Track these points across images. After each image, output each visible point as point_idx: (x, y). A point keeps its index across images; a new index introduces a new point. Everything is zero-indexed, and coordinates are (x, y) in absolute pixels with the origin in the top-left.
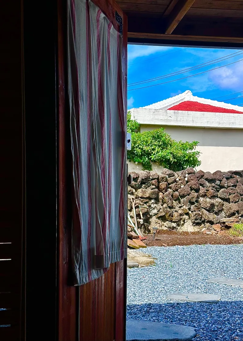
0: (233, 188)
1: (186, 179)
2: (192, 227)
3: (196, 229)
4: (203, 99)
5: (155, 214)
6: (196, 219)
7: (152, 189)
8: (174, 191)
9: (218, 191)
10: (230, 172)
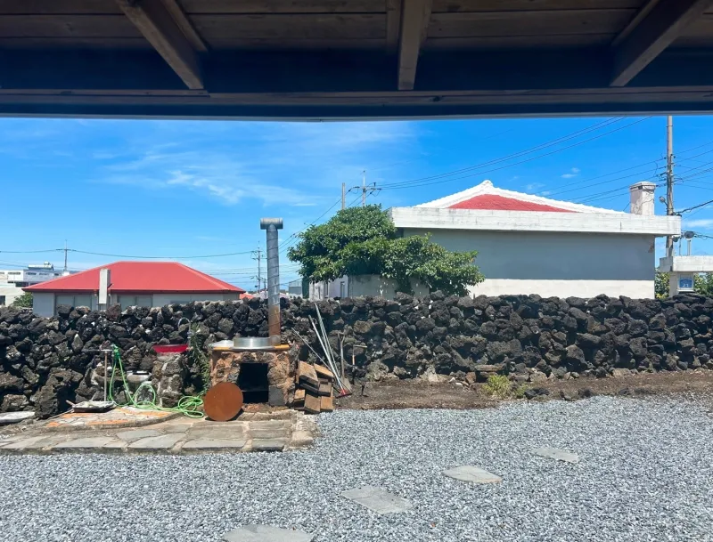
0: (505, 320)
1: (430, 307)
2: (436, 375)
3: (442, 378)
4: (507, 191)
5: (380, 356)
6: (442, 364)
7: (375, 321)
8: (410, 325)
9: (480, 325)
10: (501, 297)
